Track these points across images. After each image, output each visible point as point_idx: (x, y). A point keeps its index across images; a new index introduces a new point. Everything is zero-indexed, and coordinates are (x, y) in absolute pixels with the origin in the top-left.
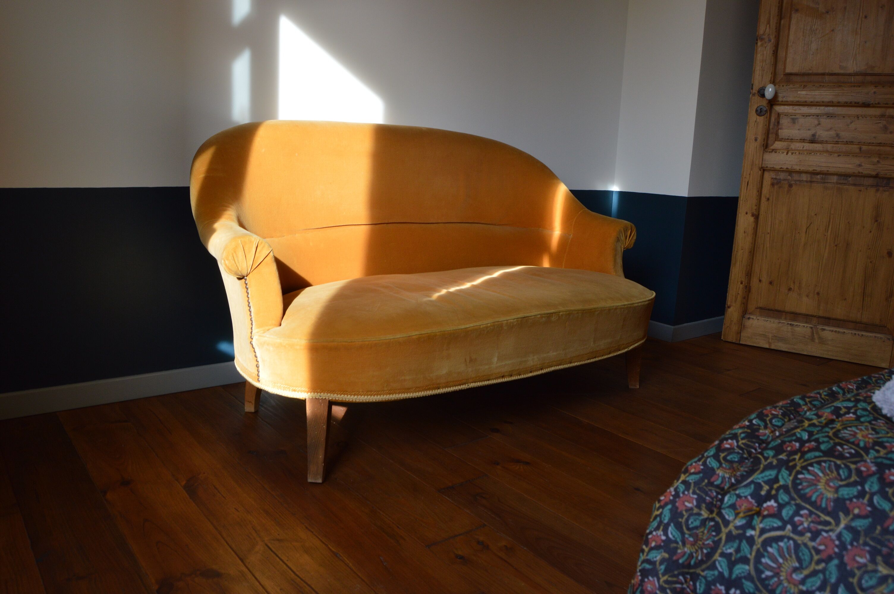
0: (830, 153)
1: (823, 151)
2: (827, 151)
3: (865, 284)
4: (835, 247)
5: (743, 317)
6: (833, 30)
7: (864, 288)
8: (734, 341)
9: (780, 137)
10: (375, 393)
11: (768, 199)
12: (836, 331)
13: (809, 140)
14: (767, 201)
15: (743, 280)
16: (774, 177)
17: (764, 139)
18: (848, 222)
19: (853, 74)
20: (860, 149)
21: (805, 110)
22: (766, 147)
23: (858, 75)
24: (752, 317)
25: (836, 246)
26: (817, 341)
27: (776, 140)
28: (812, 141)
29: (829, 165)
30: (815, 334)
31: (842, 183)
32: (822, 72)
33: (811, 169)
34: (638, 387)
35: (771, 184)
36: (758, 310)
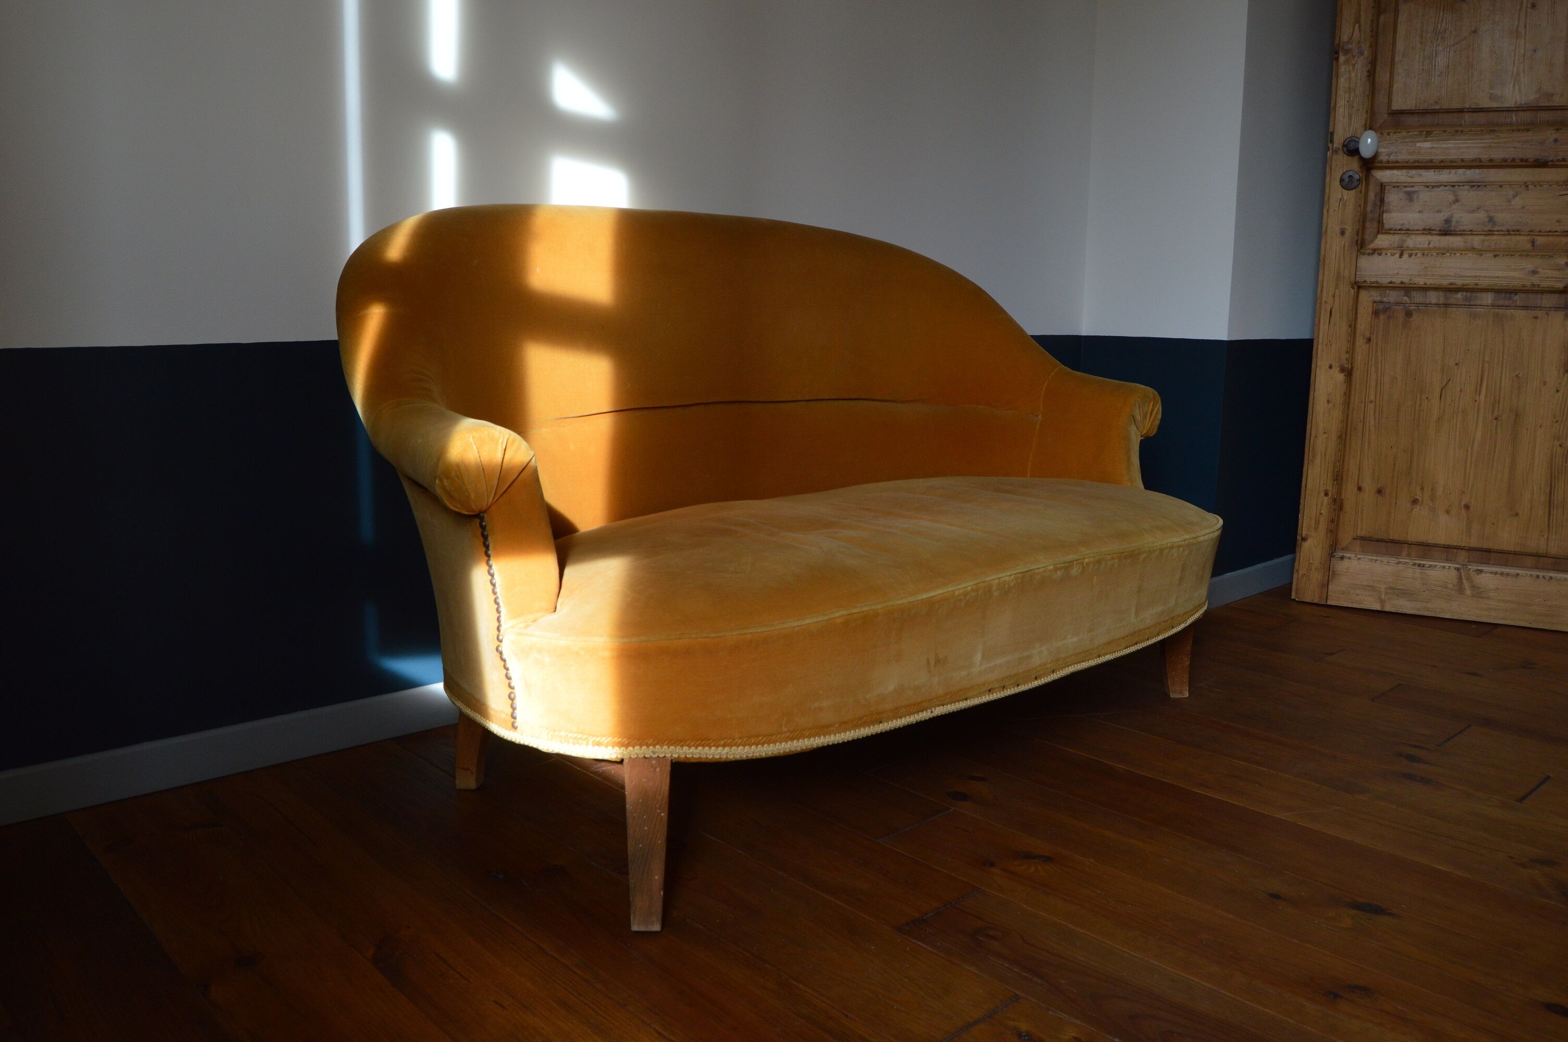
0: (1480, 252)
1: (1466, 250)
2: (1473, 249)
3: (1551, 486)
4: (1495, 422)
5: (1331, 555)
6: (1475, 32)
7: (1550, 493)
8: (1316, 601)
9: (1386, 227)
10: (764, 739)
11: (1369, 340)
12: (1502, 574)
13: (1440, 230)
14: (1367, 343)
15: (1328, 488)
16: (1378, 299)
17: (1358, 232)
18: (1517, 376)
19: (1515, 109)
20: (1533, 242)
21: (1430, 176)
22: (1361, 245)
23: (1524, 110)
24: (1348, 555)
25: (1496, 419)
26: (1468, 592)
27: (1378, 233)
28: (1445, 233)
29: (1479, 273)
30: (1464, 581)
31: (1503, 306)
32: (1459, 106)
33: (1445, 282)
34: (1187, 695)
35: (1372, 312)
36: (1359, 542)
